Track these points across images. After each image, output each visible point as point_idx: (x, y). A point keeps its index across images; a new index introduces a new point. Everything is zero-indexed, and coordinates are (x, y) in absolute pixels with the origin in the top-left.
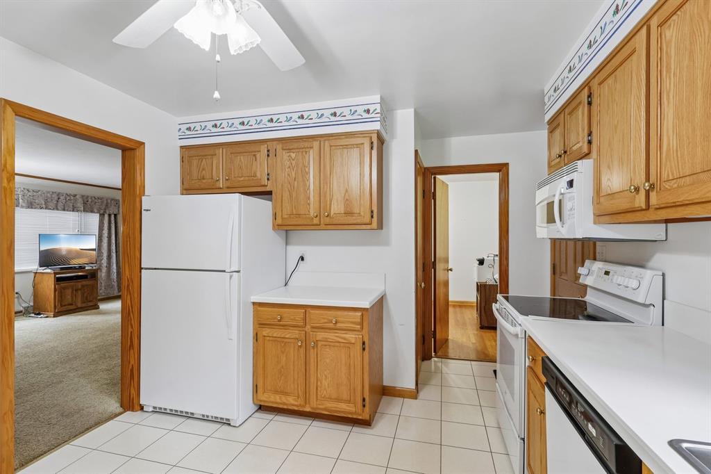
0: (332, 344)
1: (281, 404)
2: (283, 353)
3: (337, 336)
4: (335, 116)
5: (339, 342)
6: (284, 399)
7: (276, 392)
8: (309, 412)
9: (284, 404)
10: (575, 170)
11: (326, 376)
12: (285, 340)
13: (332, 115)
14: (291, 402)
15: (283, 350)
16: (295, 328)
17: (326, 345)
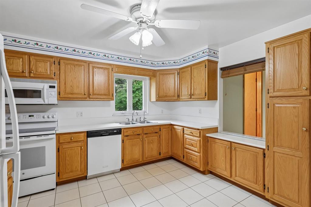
10: (54, 83)
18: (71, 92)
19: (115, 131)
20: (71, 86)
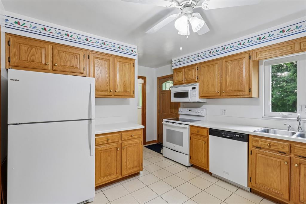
0: (131, 146)
1: (109, 180)
2: (109, 156)
3: (133, 142)
4: (120, 48)
5: (134, 144)
6: (110, 178)
7: (105, 176)
8: (121, 178)
9: (110, 180)
10: (196, 85)
11: (129, 160)
12: (111, 150)
13: (118, 47)
14: (114, 177)
15: (109, 155)
16: (114, 143)
17: (128, 147)
18: (207, 91)
19: (237, 136)
20: (207, 86)
